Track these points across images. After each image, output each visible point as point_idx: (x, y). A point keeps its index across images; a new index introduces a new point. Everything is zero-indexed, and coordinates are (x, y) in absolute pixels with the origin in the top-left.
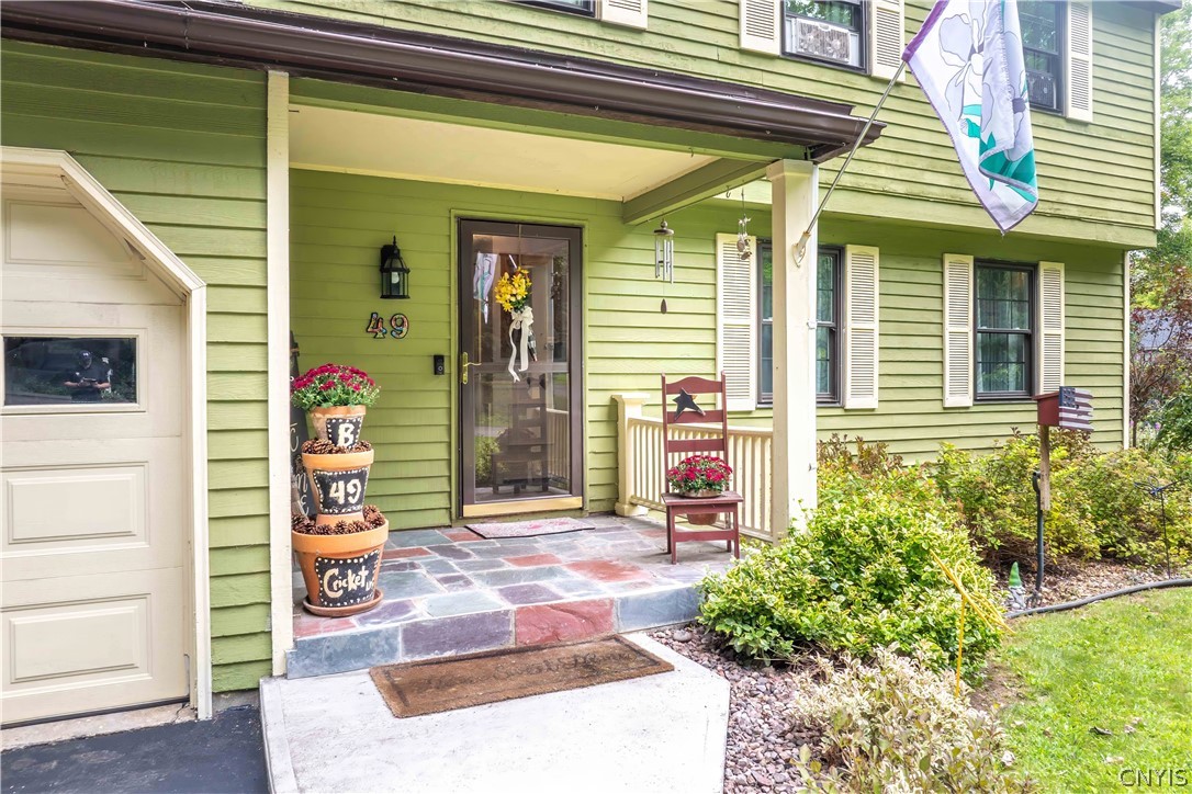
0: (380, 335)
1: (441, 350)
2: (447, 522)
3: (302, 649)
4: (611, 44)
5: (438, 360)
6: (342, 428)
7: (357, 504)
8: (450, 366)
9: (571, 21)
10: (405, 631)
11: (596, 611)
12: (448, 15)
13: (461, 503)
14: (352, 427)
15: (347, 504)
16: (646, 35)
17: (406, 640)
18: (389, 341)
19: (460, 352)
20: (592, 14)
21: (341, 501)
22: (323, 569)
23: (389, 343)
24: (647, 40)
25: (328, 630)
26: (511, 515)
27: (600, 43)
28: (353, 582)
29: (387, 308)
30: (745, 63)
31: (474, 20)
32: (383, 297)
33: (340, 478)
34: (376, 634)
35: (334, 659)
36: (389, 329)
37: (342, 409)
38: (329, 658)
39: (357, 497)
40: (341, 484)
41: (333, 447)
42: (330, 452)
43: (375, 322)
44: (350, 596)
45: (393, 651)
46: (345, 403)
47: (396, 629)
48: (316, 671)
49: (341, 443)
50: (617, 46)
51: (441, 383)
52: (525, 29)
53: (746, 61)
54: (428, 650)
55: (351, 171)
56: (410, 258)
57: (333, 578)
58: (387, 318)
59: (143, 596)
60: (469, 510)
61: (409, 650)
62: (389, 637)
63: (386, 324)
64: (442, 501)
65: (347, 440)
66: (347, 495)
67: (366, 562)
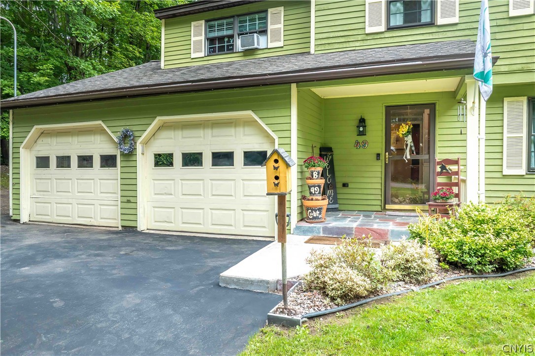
0: (358, 147)
1: (379, 151)
2: (381, 210)
3: (297, 228)
4: (442, 33)
5: (378, 155)
6: (314, 173)
7: (318, 194)
8: (382, 157)
9: (425, 29)
10: (323, 228)
11: (382, 232)
12: (377, 40)
13: (385, 204)
14: (317, 173)
15: (315, 194)
16: (459, 25)
17: (323, 230)
18: (361, 149)
19: (386, 152)
20: (434, 24)
21: (313, 193)
22: (308, 210)
23: (361, 150)
24: (459, 27)
25: (304, 224)
26: (404, 210)
27: (437, 34)
28: (315, 214)
29: (361, 139)
30: (512, 23)
31: (387, 39)
32: (358, 135)
33: (313, 186)
34: (315, 227)
35: (304, 232)
36: (361, 145)
37: (314, 168)
38: (303, 231)
39: (318, 192)
40: (313, 188)
41: (311, 178)
42: (311, 179)
43: (357, 143)
44: (314, 218)
45: (319, 232)
46: (314, 166)
47: (320, 227)
48: (300, 234)
49: (314, 177)
50: (445, 33)
51: (379, 163)
52: (406, 37)
53: (513, 22)
54: (329, 234)
55: (350, 96)
56: (368, 123)
57: (310, 213)
58: (361, 142)
59: (268, 211)
60: (388, 207)
61: (323, 233)
62: (319, 229)
63: (361, 144)
64: (379, 203)
65: (316, 176)
66: (315, 191)
67: (318, 209)
